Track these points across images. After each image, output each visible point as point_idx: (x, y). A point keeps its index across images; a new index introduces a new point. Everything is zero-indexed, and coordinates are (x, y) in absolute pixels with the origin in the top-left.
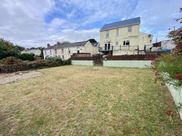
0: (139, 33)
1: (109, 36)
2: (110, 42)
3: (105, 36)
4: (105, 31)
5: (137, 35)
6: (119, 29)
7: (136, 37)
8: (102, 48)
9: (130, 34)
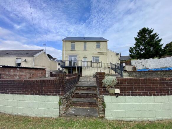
0: (108, 50)
1: (74, 49)
2: (76, 56)
3: (70, 48)
4: (70, 43)
5: (106, 52)
6: (87, 43)
7: (105, 54)
8: (65, 63)
9: (98, 50)
